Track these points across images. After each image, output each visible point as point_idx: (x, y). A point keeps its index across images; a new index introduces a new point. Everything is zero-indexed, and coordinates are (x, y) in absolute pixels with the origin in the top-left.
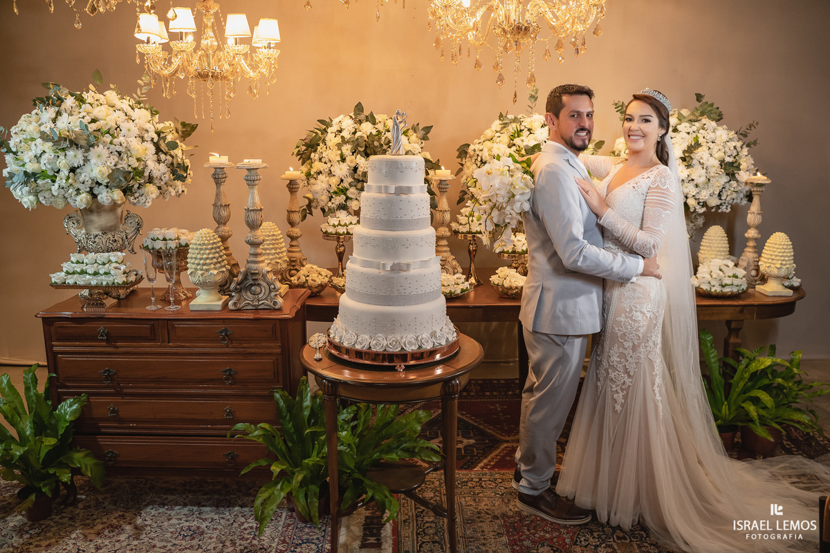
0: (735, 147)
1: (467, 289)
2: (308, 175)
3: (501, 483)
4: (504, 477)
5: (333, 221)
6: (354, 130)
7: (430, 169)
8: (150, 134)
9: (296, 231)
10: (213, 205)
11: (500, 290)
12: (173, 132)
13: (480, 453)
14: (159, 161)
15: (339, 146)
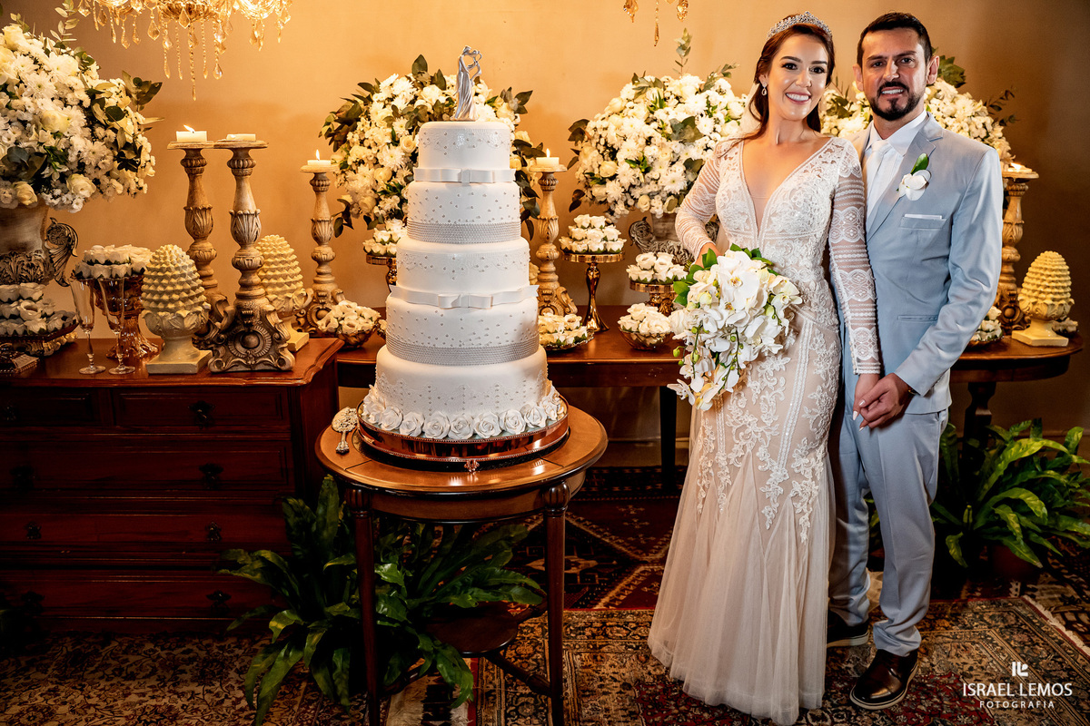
0: (984, 126)
1: (583, 338)
2: (344, 166)
3: (634, 629)
4: (639, 620)
5: (381, 235)
6: (412, 97)
7: (529, 157)
8: (76, 94)
9: (326, 251)
10: (185, 208)
11: (635, 338)
12: (122, 94)
13: (604, 582)
14: (94, 137)
15: (390, 121)
